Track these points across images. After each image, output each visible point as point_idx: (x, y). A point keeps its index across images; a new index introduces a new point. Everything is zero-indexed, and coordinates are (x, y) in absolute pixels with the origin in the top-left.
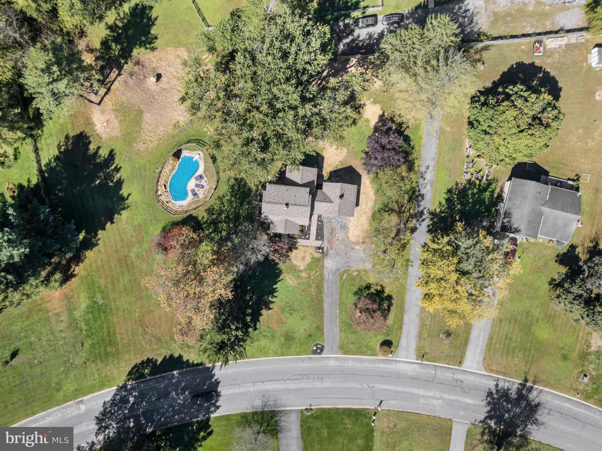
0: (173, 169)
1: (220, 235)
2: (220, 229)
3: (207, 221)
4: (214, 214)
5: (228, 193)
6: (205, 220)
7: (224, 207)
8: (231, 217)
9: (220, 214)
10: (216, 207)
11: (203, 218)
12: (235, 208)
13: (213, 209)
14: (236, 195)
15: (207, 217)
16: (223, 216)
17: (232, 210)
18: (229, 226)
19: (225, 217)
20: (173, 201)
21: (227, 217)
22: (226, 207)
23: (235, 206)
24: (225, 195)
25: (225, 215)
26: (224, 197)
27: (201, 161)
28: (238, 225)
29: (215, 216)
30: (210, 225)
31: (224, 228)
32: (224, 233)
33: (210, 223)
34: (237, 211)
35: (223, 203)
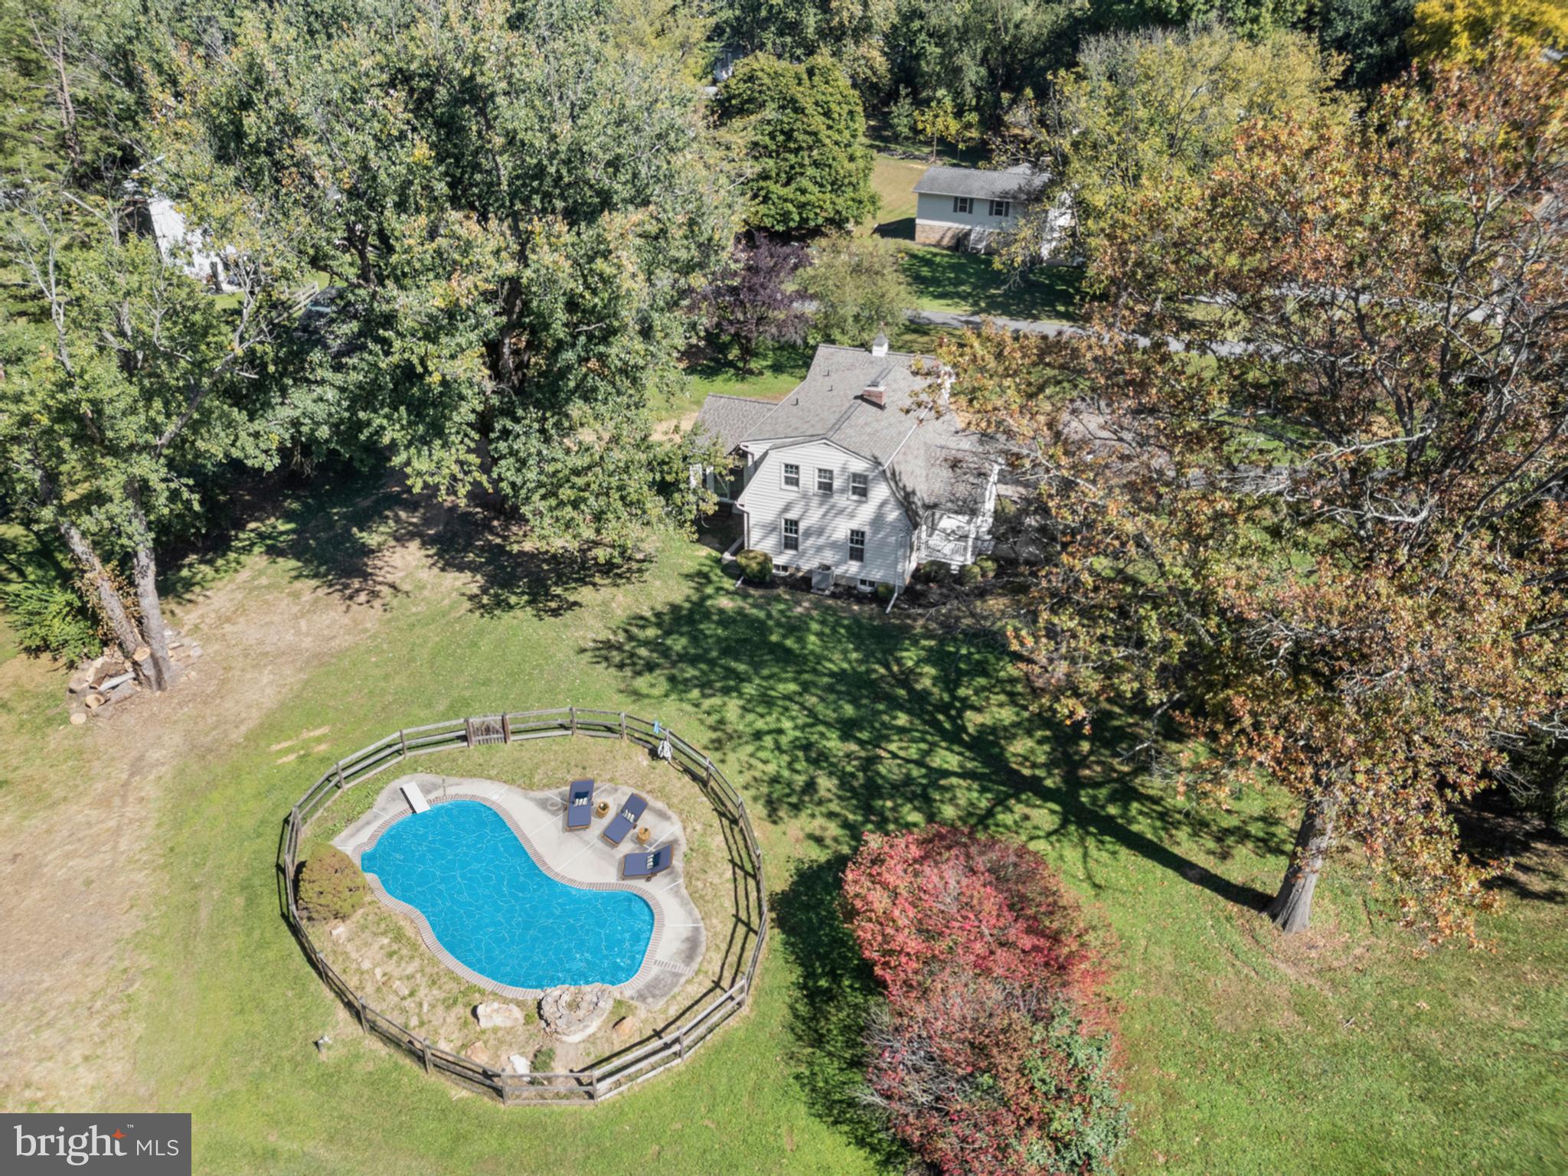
0: (399, 936)
1: (954, 780)
2: (916, 772)
3: (846, 825)
4: (810, 786)
5: (707, 703)
6: (833, 829)
7: (780, 732)
8: (849, 710)
9: (819, 759)
10: (771, 768)
11: (819, 840)
12: (806, 687)
13: (775, 780)
14: (731, 673)
15: (820, 821)
16: (834, 744)
17: (811, 700)
18: (902, 730)
19: (846, 737)
20: (628, 989)
21: (847, 729)
22: (787, 724)
23: (792, 687)
24: (712, 720)
25: (834, 735)
26: (722, 722)
27: (452, 791)
28: (911, 690)
29: (826, 784)
30: (881, 814)
31: (913, 753)
32: (947, 759)
33: (867, 809)
34: (826, 680)
35: (758, 735)
